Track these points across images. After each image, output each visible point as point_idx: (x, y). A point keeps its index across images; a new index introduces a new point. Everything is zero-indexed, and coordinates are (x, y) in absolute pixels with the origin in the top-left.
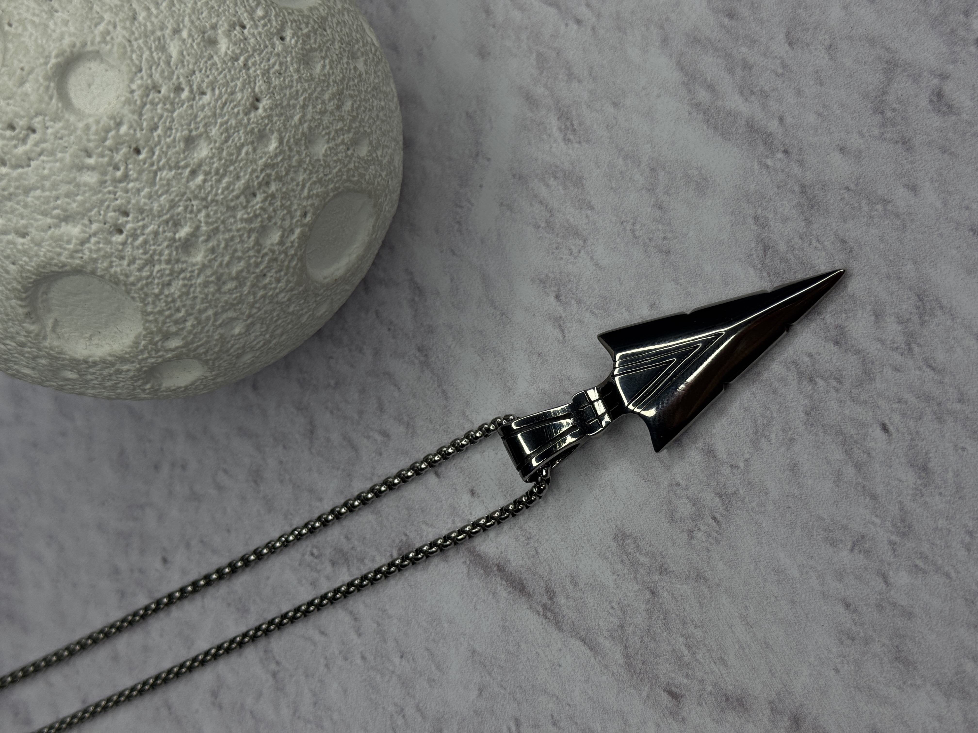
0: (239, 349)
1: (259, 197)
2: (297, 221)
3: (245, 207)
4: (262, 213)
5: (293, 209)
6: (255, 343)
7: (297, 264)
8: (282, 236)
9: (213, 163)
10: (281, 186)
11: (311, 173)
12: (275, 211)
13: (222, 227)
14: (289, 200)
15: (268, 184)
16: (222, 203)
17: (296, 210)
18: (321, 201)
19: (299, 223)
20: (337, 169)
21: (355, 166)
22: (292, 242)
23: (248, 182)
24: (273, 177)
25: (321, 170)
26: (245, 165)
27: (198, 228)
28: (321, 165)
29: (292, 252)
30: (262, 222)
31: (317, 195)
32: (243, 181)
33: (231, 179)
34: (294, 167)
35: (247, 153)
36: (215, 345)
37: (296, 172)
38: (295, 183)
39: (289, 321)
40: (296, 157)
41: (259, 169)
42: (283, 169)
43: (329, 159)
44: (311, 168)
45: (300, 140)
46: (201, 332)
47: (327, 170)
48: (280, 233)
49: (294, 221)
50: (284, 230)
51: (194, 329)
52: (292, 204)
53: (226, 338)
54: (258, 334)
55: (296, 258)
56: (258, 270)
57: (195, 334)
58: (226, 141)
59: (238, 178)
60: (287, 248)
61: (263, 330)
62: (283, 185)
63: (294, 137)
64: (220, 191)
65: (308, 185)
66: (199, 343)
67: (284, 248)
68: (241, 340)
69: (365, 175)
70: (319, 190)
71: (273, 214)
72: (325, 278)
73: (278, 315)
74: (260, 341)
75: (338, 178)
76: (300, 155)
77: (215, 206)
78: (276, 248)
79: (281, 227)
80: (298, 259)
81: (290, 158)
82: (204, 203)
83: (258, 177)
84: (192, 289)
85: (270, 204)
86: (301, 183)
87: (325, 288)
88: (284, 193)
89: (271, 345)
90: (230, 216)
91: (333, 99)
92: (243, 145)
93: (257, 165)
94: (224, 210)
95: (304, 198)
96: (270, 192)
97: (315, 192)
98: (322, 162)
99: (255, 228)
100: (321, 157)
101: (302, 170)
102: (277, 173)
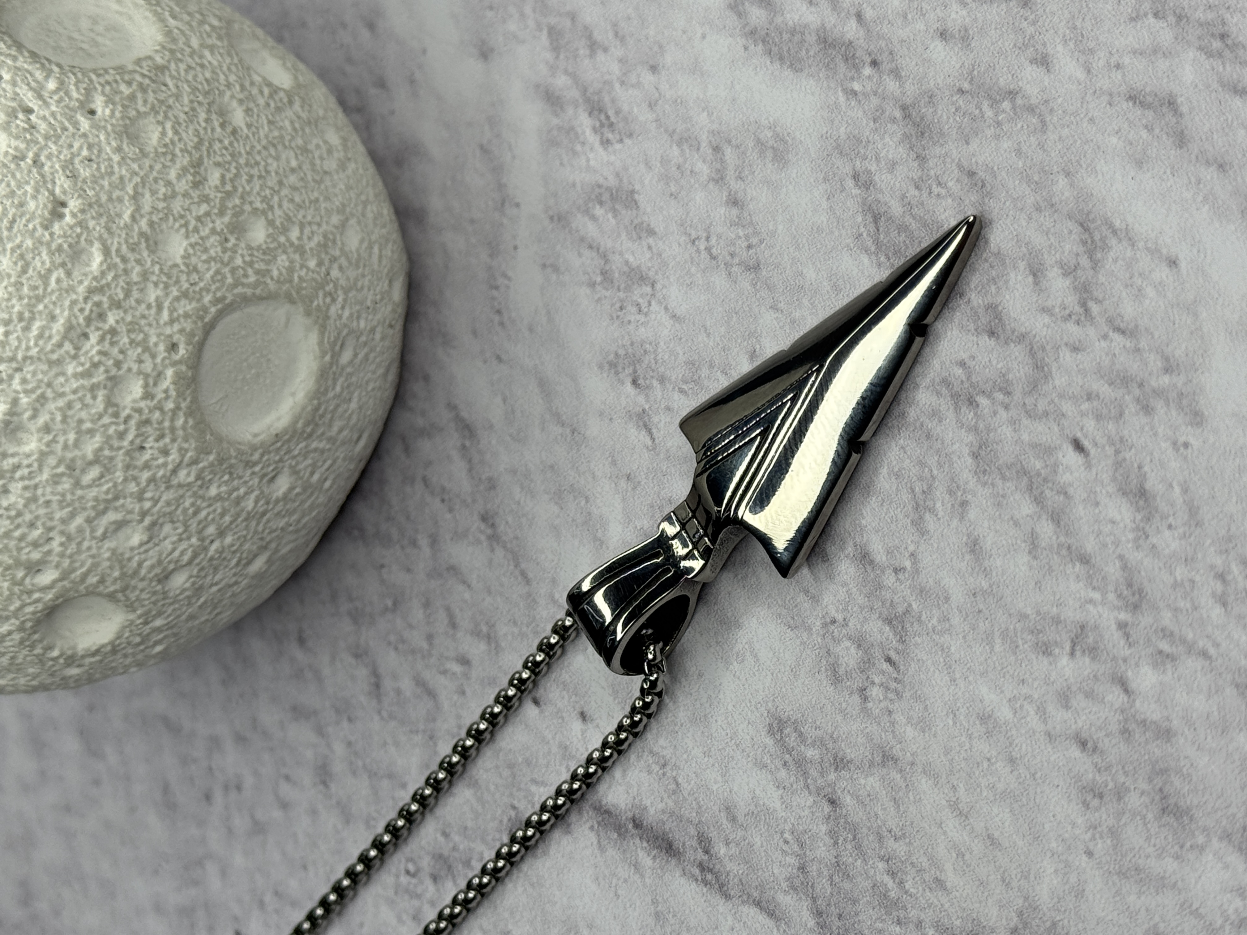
0: (153, 567)
1: (94, 338)
2: (164, 359)
3: (75, 357)
4: (103, 359)
5: (151, 344)
6: (176, 554)
7: (186, 422)
8: (146, 386)
9: (13, 307)
10: (122, 314)
11: (167, 286)
12: (122, 352)
13: (49, 394)
14: (141, 331)
15: (102, 316)
16: (39, 359)
17: (156, 345)
18: (195, 323)
19: (167, 362)
20: (211, 272)
21: (244, 262)
22: (166, 391)
23: (69, 320)
24: (106, 306)
25: (184, 278)
26: (60, 296)
27: (15, 402)
28: (182, 271)
29: (170, 405)
30: (107, 371)
31: (186, 315)
32: (62, 321)
33: (44, 323)
34: (136, 283)
35: (58, 281)
36: (111, 568)
37: (141, 290)
38: (143, 306)
39: (219, 511)
40: (138, 269)
41: (81, 299)
42: (119, 290)
43: (194, 260)
44: (164, 279)
45: (137, 244)
46: (79, 552)
47: (195, 277)
48: (141, 382)
49: (159, 360)
50: (146, 376)
51: (66, 549)
52: (147, 336)
53: (122, 554)
54: (175, 538)
55: (181, 414)
56: (125, 443)
57: (70, 557)
58: (24, 271)
59: (53, 318)
60: (159, 402)
61: (180, 531)
62: (125, 312)
63: (127, 242)
64: (32, 343)
65: (166, 304)
66: (84, 569)
67: (155, 402)
68: (151, 553)
69: (268, 271)
70: (188, 308)
71: (121, 357)
72: (255, 435)
73: (193, 505)
74: (185, 550)
75: (218, 284)
76: (141, 265)
77: (31, 364)
78: (142, 404)
79: (139, 373)
80: (185, 414)
81: (126, 271)
82: (14, 365)
83: (82, 310)
84: (39, 492)
85: (112, 344)
86: (154, 304)
87: (260, 451)
88: (131, 323)
89: (211, 553)
90: (57, 375)
91: (185, 175)
92: (49, 271)
93: (76, 293)
94: (45, 367)
95: (165, 324)
96: (107, 327)
97: (181, 312)
98: (183, 268)
99: (99, 383)
100: (179, 261)
101: (152, 285)
102: (110, 297)
